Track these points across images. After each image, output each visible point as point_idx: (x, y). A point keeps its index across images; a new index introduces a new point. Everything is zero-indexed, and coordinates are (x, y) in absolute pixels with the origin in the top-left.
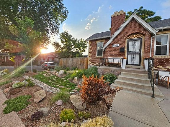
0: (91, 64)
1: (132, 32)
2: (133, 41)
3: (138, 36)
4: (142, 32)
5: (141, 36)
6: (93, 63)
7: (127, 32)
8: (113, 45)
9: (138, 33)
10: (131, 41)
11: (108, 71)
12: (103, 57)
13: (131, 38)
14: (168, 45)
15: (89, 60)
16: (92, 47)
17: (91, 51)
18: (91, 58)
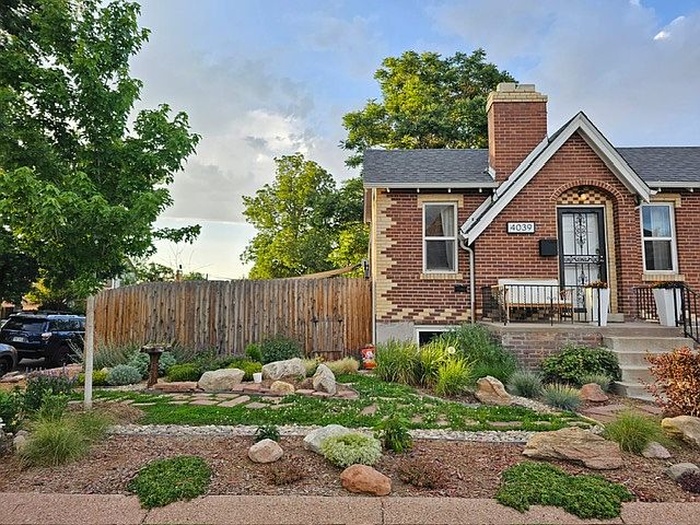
0: (399, 316)
1: (576, 181)
2: (577, 216)
3: (592, 199)
4: (608, 186)
5: (603, 199)
6: (406, 311)
7: (559, 175)
8: (510, 225)
9: (591, 187)
10: (569, 211)
11: (549, 338)
12: (460, 277)
13: (571, 203)
14: (673, 239)
15: (383, 295)
16: (395, 223)
17: (390, 243)
18: (395, 285)
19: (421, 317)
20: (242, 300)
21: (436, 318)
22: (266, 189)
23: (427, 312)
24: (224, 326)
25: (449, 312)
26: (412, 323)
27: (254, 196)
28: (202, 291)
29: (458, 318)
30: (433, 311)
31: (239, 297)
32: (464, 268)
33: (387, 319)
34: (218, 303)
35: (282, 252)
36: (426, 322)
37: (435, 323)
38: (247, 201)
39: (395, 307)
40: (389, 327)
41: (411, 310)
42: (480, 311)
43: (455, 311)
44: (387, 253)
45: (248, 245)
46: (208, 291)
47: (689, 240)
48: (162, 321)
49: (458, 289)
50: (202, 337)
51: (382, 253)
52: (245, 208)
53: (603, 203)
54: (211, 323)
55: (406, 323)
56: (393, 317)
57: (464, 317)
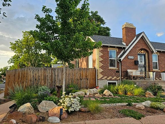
0: (104, 78)
2: (140, 56)
3: (144, 52)
4: (147, 49)
8: (129, 57)
12: (117, 69)
13: (140, 53)
14: (158, 62)
15: (100, 73)
16: (103, 54)
17: (101, 59)
18: (103, 70)
19: (109, 79)
20: (61, 73)
21: (112, 79)
22: (19, 41)
23: (110, 77)
24: (55, 81)
25: (115, 77)
26: (107, 80)
27: (14, 43)
28: (49, 71)
29: (117, 79)
30: (111, 77)
31: (60, 72)
32: (118, 67)
33: (101, 79)
34: (54, 74)
35: (25, 61)
36: (110, 80)
37: (112, 80)
38: (12, 44)
39: (103, 76)
40: (101, 81)
41: (107, 77)
42: (123, 77)
43: (116, 77)
44: (101, 62)
45: (11, 58)
46: (51, 70)
47: (161, 62)
48: (36, 79)
49: (117, 72)
50: (48, 84)
51: (100, 62)
52: (11, 46)
53: (146, 53)
54: (51, 80)
55: (105, 80)
56: (102, 79)
57: (118, 79)
